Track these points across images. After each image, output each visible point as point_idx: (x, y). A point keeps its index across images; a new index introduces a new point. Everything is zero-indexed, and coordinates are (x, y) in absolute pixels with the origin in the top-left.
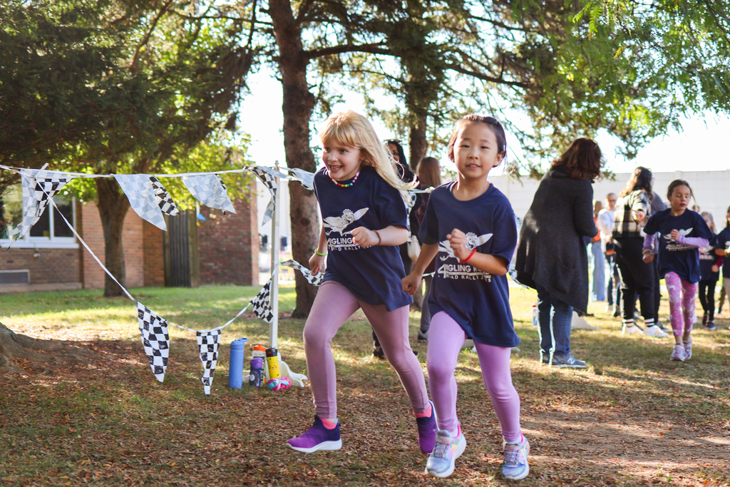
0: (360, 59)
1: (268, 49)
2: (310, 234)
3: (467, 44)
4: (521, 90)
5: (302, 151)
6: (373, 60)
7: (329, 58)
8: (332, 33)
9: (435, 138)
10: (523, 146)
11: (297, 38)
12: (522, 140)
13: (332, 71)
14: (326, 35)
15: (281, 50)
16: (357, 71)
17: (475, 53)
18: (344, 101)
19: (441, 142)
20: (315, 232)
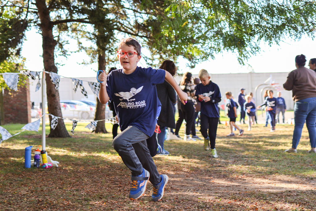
0: (76, 25)
1: (35, 20)
2: (56, 101)
3: (122, 20)
4: (145, 39)
5: (51, 65)
6: (82, 26)
7: (62, 24)
8: (63, 14)
9: (108, 59)
10: (147, 63)
11: (48, 16)
12: (146, 60)
13: (64, 30)
14: (61, 15)
15: (41, 21)
16: (74, 30)
17: (126, 23)
18: (69, 44)
19: (111, 61)
20: (58, 100)
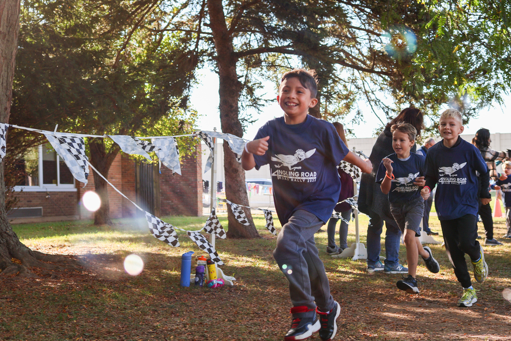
0: (273, 57)
1: (209, 52)
2: (238, 179)
3: (349, 46)
4: (386, 77)
5: (233, 122)
6: (283, 58)
7: (252, 57)
8: (254, 40)
9: (326, 112)
10: (388, 117)
11: (230, 44)
12: (387, 113)
13: (254, 66)
14: (250, 41)
15: (218, 52)
16: (272, 65)
17: (355, 52)
18: (262, 87)
19: (330, 114)
20: (242, 178)
